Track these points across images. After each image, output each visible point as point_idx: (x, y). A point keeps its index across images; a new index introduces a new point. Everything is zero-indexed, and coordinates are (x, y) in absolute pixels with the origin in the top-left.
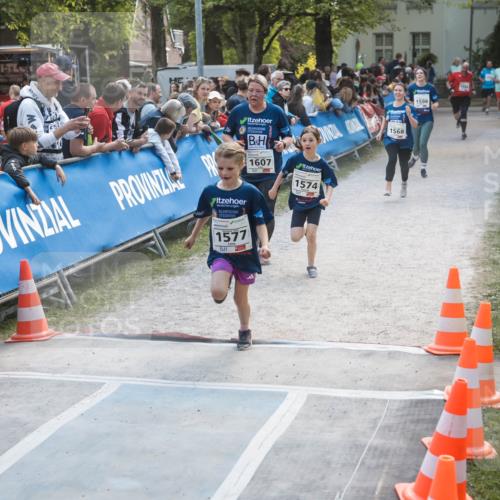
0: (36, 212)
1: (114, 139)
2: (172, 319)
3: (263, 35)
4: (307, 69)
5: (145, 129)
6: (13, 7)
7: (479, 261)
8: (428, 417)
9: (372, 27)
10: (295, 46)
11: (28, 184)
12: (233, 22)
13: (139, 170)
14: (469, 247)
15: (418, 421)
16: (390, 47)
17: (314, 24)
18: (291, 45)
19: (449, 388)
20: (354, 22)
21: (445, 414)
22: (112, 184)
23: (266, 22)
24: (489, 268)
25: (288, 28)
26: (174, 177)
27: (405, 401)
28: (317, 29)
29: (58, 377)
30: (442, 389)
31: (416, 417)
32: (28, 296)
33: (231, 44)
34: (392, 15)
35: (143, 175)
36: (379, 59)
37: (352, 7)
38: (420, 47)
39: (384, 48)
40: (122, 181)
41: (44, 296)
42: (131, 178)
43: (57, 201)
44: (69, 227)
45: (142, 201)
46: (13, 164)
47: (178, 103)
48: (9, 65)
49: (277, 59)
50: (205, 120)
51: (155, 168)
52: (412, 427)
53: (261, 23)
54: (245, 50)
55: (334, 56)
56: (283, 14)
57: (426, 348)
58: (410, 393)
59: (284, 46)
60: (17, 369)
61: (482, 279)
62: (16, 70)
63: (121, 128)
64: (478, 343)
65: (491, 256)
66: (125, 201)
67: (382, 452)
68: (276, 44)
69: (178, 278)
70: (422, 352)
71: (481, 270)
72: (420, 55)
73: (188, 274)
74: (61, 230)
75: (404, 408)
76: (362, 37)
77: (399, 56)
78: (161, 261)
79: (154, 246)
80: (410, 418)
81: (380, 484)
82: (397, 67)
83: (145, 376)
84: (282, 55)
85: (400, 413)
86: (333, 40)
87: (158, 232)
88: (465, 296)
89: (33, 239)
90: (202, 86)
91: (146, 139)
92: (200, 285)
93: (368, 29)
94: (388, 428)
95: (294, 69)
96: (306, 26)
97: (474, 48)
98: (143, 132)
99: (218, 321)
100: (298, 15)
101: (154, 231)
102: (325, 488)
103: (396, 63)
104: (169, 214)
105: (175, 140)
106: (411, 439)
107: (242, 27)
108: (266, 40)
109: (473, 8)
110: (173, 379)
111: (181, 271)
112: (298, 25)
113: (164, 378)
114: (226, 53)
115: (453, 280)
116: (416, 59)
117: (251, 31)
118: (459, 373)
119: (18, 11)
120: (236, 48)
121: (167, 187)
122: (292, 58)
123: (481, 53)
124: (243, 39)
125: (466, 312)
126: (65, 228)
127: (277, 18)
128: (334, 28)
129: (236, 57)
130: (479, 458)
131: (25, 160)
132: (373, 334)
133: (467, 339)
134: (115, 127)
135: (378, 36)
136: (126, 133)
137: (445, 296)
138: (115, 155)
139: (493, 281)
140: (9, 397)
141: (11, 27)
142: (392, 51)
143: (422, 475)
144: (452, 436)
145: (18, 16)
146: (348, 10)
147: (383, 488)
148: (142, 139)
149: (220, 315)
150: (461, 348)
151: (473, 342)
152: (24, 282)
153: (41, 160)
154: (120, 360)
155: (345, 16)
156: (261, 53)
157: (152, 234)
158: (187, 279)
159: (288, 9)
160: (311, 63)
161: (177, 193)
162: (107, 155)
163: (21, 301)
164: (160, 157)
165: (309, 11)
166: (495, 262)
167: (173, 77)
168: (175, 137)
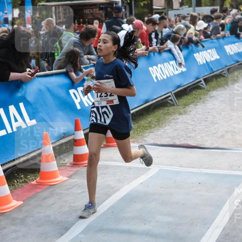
2: (182, 137)
5: (166, 41)
13: (164, 61)
22: (150, 69)
35: (165, 64)
40: (155, 67)
42: (159, 66)
45: (165, 77)
47: (182, 26)
48: (94, 10)
49: (229, 3)
50: (196, 35)
51: (171, 60)
60: (107, 161)
62: (98, 12)
63: (155, 40)
66: (156, 77)
69: (184, 116)
73: (189, 114)
78: (175, 107)
79: (171, 100)
83: (171, 165)
87: (173, 92)
91: (167, 46)
92: (196, 120)
98: (165, 42)
99: (206, 138)
101: (171, 92)
104: (178, 83)
105: (181, 46)
110: (185, 167)
111: (185, 113)
113: (181, 166)
121: (177, 70)
122: (237, 2)
134: (151, 40)
136: (157, 43)
140: (105, 174)
148: (165, 46)
149: (207, 135)
154: (157, 157)
157: (170, 94)
158: (189, 116)
161: (182, 73)
164: (173, 55)
167: (176, 14)
168: (181, 44)
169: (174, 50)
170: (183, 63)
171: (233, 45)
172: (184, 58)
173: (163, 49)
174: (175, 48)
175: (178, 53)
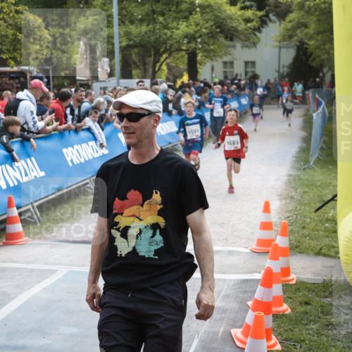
0: (18, 167)
1: (65, 124)
3: (156, 62)
4: (183, 82)
5: (84, 117)
6: (5, 45)
7: (282, 197)
8: (251, 289)
9: (221, 57)
10: (176, 68)
11: (13, 151)
12: (138, 54)
13: (82, 141)
14: (277, 189)
15: (245, 292)
16: (231, 70)
17: (187, 56)
18: (173, 67)
19: (263, 272)
20: (210, 55)
21: (260, 288)
22: (64, 150)
23: (158, 54)
24: (288, 201)
25: (172, 58)
26: (102, 146)
27: (238, 280)
28: (189, 58)
29: (30, 266)
30: (259, 273)
31: (244, 290)
32: (13, 217)
33: (137, 67)
34: (232, 51)
35: (83, 145)
36: (226, 77)
37: (209, 46)
38: (249, 70)
39: (228, 70)
40: (70, 149)
41: (23, 217)
42: (76, 147)
43: (31, 160)
44: (38, 176)
45: (83, 161)
46: (4, 138)
49: (165, 76)
51: (90, 140)
52: (241, 295)
53: (155, 55)
54: (145, 71)
55: (199, 74)
56: (168, 50)
57: (251, 248)
58: (240, 275)
59: (169, 68)
61: (284, 208)
62: (8, 82)
63: (70, 117)
64: (280, 245)
65: (290, 194)
66: (72, 161)
67: (223, 310)
68: (164, 67)
70: (248, 251)
71: (284, 202)
72: (250, 75)
74: (33, 178)
75: (237, 284)
76: (215, 64)
77: (237, 75)
80: (240, 290)
81: (222, 330)
82: (236, 81)
83: (82, 266)
84: (168, 73)
85: (234, 287)
86: (198, 65)
87: (92, 179)
88: (274, 217)
89: (16, 183)
90: (120, 92)
91: (85, 124)
93: (218, 59)
94: (227, 296)
95: (175, 82)
96: (182, 56)
97: (281, 71)
98: (83, 119)
100: (177, 50)
101: (89, 178)
102: (189, 332)
103: (235, 79)
105: (102, 124)
106: (241, 303)
107: (143, 57)
108: (158, 65)
109: (280, 48)
112: (177, 56)
114: (135, 72)
115: (267, 208)
116: (247, 77)
117: (149, 59)
118: (268, 263)
119: (8, 47)
120: (140, 69)
121: (97, 152)
122: (174, 75)
123: (285, 74)
124: (144, 64)
125: (274, 227)
126: (35, 177)
127: (164, 52)
128: (199, 58)
129: (140, 75)
130: (281, 313)
131: (12, 136)
132: (219, 240)
133: (273, 243)
134: (66, 116)
135: (225, 63)
136: (73, 120)
137: (262, 217)
138: (67, 133)
139: (291, 208)
141: (4, 57)
142: (232, 72)
143: (246, 324)
144: (264, 300)
145: (8, 50)
146: (208, 48)
147: (224, 332)
148: (82, 123)
150: (270, 249)
151: (277, 245)
152: (10, 209)
153: (21, 136)
154: (67, 256)
155: (205, 51)
156: (154, 73)
157: (88, 181)
159: (171, 47)
160: (185, 79)
161: (104, 155)
162: (62, 133)
163: (8, 221)
164: (93, 134)
165: (184, 48)
166: (292, 198)
167: (102, 87)
168: (102, 122)
169: (93, 128)
170: (105, 144)
171: (164, 124)
172: (106, 138)
173: (81, 127)
174: (96, 127)
175: (99, 133)
